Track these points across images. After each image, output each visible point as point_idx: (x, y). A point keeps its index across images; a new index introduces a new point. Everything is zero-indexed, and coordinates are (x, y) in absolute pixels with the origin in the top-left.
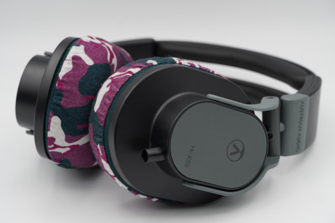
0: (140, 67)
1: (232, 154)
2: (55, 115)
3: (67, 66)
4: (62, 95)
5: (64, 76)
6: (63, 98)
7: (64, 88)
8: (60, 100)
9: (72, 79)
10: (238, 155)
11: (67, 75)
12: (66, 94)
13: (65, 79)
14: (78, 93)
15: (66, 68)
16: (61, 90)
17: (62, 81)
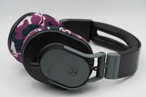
0: (42, 29)
1: (70, 73)
2: (13, 41)
3: (22, 23)
4: (16, 34)
5: (19, 27)
6: (16, 35)
7: (18, 31)
8: (15, 36)
9: (21, 28)
10: (74, 74)
11: (20, 27)
12: (17, 34)
13: (19, 28)
14: (22, 34)
15: (21, 24)
16: (16, 32)
17: (18, 28)
